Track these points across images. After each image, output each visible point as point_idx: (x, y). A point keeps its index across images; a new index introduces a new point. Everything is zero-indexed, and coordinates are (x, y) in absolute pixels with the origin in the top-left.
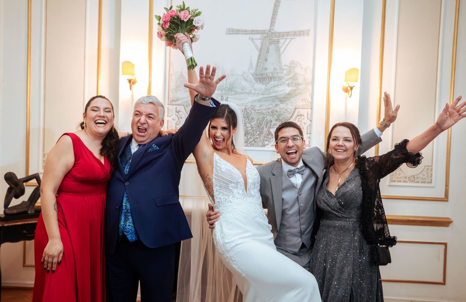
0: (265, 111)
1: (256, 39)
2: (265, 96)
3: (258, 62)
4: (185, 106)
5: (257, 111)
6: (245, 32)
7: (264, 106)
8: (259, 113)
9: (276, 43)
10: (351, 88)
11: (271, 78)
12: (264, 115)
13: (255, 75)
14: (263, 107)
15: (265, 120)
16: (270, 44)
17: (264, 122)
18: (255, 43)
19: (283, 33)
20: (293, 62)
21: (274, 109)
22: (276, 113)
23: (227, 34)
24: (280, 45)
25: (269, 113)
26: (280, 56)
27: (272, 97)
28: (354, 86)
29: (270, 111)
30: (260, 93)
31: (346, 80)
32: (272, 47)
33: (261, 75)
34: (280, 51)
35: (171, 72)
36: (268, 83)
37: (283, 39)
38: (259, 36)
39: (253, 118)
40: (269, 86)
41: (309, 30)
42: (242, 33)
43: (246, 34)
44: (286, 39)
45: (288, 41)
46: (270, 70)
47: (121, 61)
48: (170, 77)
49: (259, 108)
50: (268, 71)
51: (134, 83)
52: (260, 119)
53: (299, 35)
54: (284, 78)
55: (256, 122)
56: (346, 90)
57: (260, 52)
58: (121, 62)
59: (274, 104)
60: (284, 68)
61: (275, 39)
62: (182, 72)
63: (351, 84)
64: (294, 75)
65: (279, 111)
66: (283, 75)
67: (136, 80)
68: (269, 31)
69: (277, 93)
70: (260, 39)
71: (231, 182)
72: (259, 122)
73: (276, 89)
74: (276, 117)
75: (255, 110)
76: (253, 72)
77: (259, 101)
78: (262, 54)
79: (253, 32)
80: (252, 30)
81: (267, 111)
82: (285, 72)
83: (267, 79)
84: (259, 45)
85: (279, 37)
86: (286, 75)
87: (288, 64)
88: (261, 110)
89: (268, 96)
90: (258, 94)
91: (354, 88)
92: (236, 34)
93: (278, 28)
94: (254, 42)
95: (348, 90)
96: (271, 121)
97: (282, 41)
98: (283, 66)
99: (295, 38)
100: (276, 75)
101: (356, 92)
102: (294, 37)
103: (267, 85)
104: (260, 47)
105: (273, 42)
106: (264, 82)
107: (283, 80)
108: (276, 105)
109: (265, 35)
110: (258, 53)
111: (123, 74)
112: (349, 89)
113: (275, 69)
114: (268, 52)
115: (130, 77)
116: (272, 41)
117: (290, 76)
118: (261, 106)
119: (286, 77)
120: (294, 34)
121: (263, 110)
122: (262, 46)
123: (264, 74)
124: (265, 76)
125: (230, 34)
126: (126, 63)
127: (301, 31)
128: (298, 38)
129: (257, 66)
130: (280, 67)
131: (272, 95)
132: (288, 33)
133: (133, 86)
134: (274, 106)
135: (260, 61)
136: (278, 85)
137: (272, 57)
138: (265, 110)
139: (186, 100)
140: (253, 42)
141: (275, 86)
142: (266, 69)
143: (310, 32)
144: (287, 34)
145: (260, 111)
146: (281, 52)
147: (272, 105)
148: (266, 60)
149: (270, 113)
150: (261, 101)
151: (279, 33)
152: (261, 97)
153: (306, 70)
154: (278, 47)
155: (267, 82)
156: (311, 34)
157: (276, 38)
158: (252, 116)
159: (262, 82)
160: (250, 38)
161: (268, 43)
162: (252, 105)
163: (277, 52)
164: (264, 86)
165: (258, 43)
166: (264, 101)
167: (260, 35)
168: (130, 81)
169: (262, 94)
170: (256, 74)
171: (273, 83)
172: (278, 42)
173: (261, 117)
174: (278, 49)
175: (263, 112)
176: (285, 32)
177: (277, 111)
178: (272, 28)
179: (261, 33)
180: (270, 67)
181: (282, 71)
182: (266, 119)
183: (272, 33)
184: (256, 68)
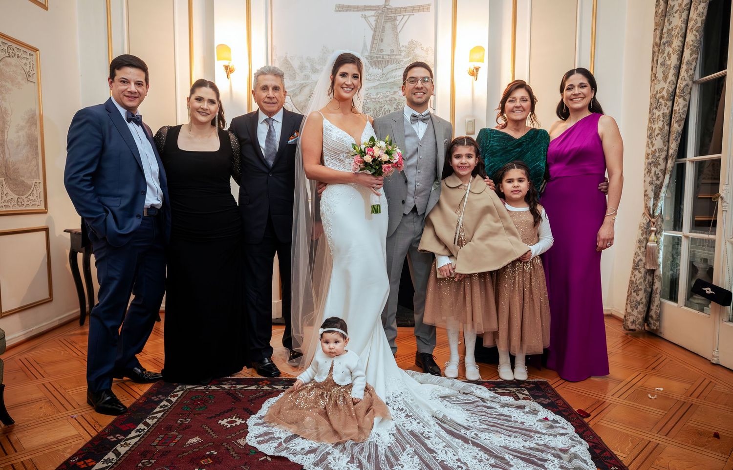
0: (382, 100)
1: (369, 17)
2: (382, 82)
3: (373, 43)
4: (291, 96)
5: (373, 100)
6: (357, 8)
7: (381, 93)
8: (376, 101)
9: (392, 21)
10: (477, 69)
11: (388, 62)
12: (382, 104)
13: (370, 59)
14: (379, 95)
15: (383, 110)
16: (386, 21)
17: (381, 113)
18: (369, 21)
19: (400, 8)
20: (412, 42)
21: (393, 96)
22: (395, 101)
23: (336, 11)
24: (398, 22)
25: (386, 101)
26: (397, 35)
27: (389, 83)
28: (480, 67)
29: (388, 99)
30: (376, 78)
31: (471, 60)
32: (388, 25)
33: (377, 57)
34: (397, 29)
35: (274, 58)
36: (385, 67)
37: (400, 15)
38: (372, 13)
39: (369, 108)
40: (385, 70)
41: (429, 5)
42: (353, 10)
43: (358, 11)
44: (404, 15)
45: (406, 17)
46: (387, 52)
47: (216, 44)
48: (273, 63)
49: (375, 97)
50: (384, 53)
51: (231, 71)
52: (377, 109)
53: (419, 11)
54: (403, 61)
55: (372, 112)
56: (472, 72)
57: (375, 31)
58: (215, 46)
59: (392, 91)
60: (402, 49)
61: (391, 15)
62: (286, 57)
63: (477, 65)
64: (413, 57)
65: (398, 99)
66: (402, 57)
67: (234, 67)
68: (385, 7)
69: (396, 79)
70: (374, 16)
71: (343, 152)
72: (375, 112)
73: (394, 74)
74: (394, 106)
75: (371, 99)
76: (368, 54)
77: (375, 88)
78: (377, 34)
79: (366, 8)
80: (365, 6)
81: (384, 99)
82: (403, 54)
83: (384, 62)
84: (373, 23)
85: (396, 13)
86: (404, 57)
87: (407, 45)
88: (378, 98)
89: (386, 82)
90: (374, 80)
91: (480, 69)
92: (347, 11)
93: (393, 4)
94: (368, 19)
95: (474, 73)
96: (390, 111)
97: (399, 18)
98: (401, 46)
99: (414, 15)
100: (394, 57)
101: (483, 74)
102: (413, 13)
103: (384, 69)
104: (374, 26)
105: (389, 19)
106: (380, 65)
107: (402, 63)
108: (395, 92)
109: (380, 12)
110: (372, 32)
111: (218, 60)
112: (475, 71)
113: (392, 51)
114: (383, 31)
115: (226, 63)
116: (387, 18)
117: (410, 58)
118: (377, 94)
119: (405, 60)
120: (413, 10)
121: (380, 98)
122: (376, 25)
123: (380, 57)
124: (381, 59)
125: (340, 11)
126: (222, 46)
127: (420, 6)
128: (416, 14)
129: (372, 47)
130: (398, 48)
131: (389, 81)
132: (406, 8)
133: (231, 75)
134: (392, 93)
135: (375, 41)
136: (397, 69)
137: (388, 36)
138: (382, 98)
139: (292, 89)
140: (366, 20)
141: (393, 70)
142: (382, 51)
143: (431, 7)
144: (404, 10)
145: (377, 100)
146: (398, 32)
147: (390, 92)
148: (382, 40)
149: (388, 101)
150: (377, 88)
151: (396, 9)
152: (377, 83)
153: (427, 51)
154: (395, 25)
155: (384, 65)
156: (432, 8)
157: (393, 15)
158: (368, 106)
159: (377, 66)
160: (362, 15)
161: (383, 20)
162: (368, 93)
163: (393, 31)
164: (380, 71)
165: (372, 20)
166: (381, 88)
167: (375, 12)
168: (226, 67)
169: (379, 80)
170: (371, 57)
171: (390, 67)
172: (395, 19)
173: (378, 106)
174: (395, 28)
175: (380, 101)
176: (402, 8)
177: (396, 100)
178: (387, 4)
179: (375, 10)
180: (387, 48)
181: (401, 52)
182: (383, 108)
183: (388, 9)
184: (371, 50)
